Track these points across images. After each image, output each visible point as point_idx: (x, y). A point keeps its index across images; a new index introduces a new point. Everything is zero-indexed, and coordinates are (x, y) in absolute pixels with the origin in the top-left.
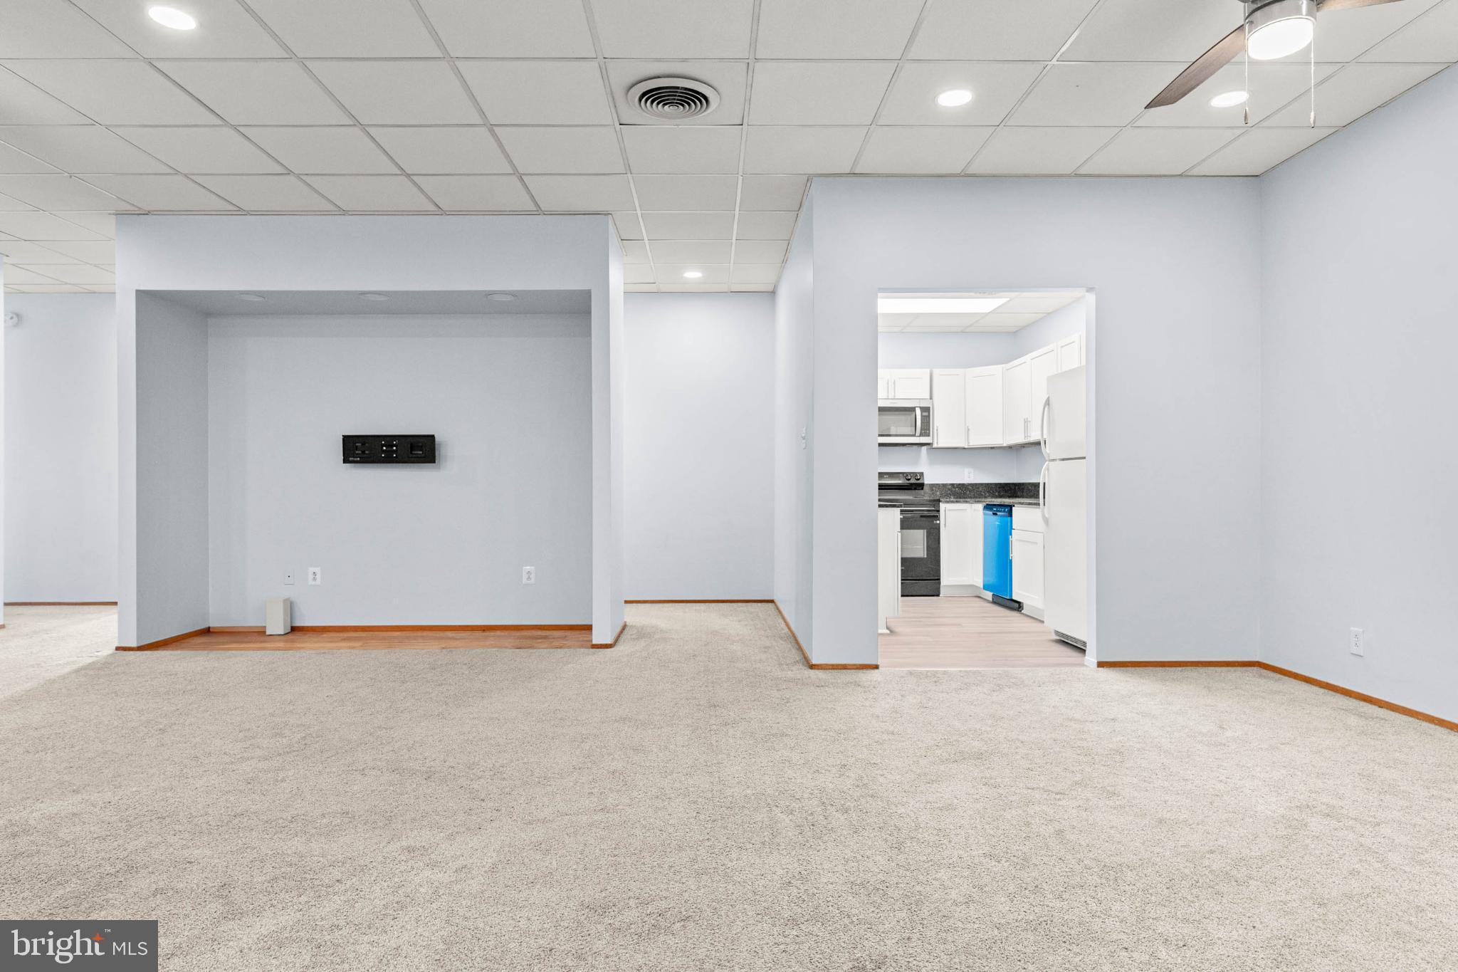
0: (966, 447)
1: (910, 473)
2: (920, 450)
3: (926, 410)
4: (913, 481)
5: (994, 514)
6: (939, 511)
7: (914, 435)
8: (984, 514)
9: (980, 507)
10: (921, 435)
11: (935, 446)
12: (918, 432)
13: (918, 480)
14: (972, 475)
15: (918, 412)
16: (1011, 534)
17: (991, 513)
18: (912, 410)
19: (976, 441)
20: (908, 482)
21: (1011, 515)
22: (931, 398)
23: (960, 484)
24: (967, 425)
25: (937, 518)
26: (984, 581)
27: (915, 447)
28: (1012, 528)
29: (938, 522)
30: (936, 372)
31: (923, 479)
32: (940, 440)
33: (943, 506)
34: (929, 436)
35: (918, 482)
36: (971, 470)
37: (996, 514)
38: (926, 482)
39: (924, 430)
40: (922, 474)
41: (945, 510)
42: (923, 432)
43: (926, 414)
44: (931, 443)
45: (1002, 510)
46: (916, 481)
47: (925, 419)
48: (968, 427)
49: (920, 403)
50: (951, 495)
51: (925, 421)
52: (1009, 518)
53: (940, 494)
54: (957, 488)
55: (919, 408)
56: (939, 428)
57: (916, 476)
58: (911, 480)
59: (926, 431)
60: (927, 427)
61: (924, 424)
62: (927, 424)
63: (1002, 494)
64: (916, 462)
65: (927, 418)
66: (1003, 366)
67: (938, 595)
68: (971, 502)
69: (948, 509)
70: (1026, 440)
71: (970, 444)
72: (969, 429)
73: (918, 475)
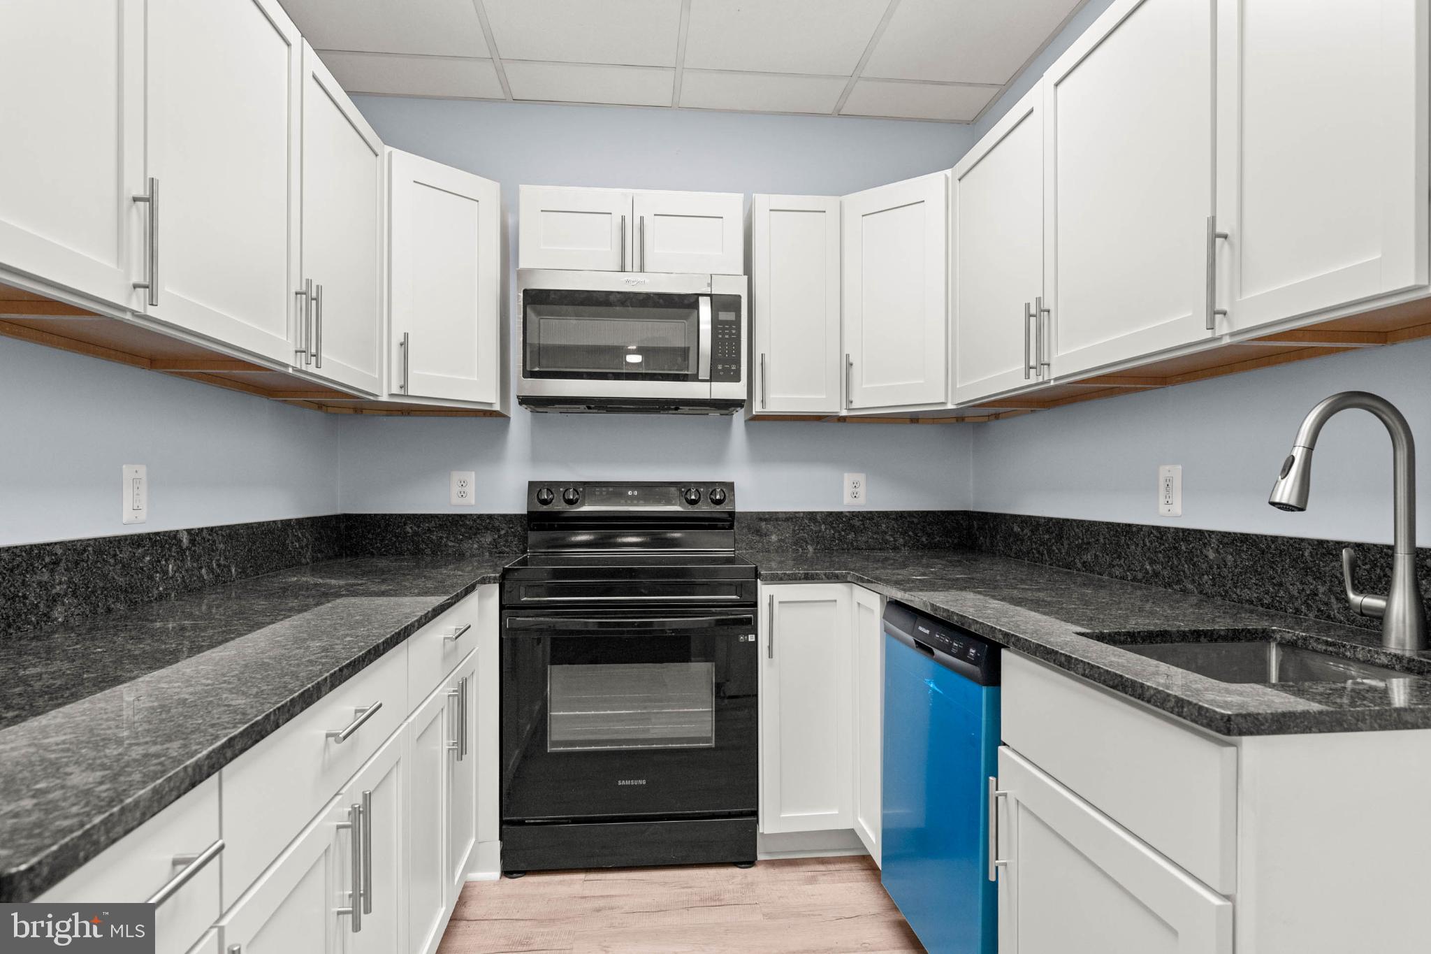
0: (844, 413)
1: (698, 484)
2: (730, 423)
3: (725, 304)
4: (705, 508)
5: (919, 647)
6: (755, 605)
7: (695, 378)
8: (887, 630)
9: (874, 604)
10: (714, 377)
11: (757, 408)
12: (704, 372)
13: (719, 502)
14: (862, 490)
15: (705, 311)
16: (993, 770)
17: (911, 639)
18: (687, 303)
20: (690, 508)
21: (992, 677)
22: (748, 270)
23: (831, 513)
24: (846, 352)
25: (750, 625)
26: (885, 818)
27: (714, 415)
28: (996, 740)
29: (751, 638)
30: (763, 202)
31: (732, 502)
32: (772, 394)
33: (765, 591)
34: (739, 380)
35: (718, 508)
36: (861, 478)
37: (930, 652)
38: (737, 510)
39: (724, 362)
40: (731, 486)
41: (771, 605)
42: (720, 367)
43: (730, 316)
44: (744, 401)
45: (951, 646)
46: (712, 505)
47: (727, 334)
48: (848, 356)
49: (710, 285)
50: (807, 543)
51: (727, 336)
52: (984, 690)
53: (780, 540)
54: (824, 523)
55: (709, 298)
56: (767, 359)
57: (711, 494)
58: (700, 503)
59: (725, 367)
60: (730, 354)
61: (723, 345)
62: (730, 345)
63: (938, 539)
64: (718, 456)
65: (730, 329)
66: (949, 172)
67: (749, 861)
68: (849, 579)
69: (780, 602)
70: (1033, 380)
71: (854, 406)
72: (851, 365)
73: (718, 490)
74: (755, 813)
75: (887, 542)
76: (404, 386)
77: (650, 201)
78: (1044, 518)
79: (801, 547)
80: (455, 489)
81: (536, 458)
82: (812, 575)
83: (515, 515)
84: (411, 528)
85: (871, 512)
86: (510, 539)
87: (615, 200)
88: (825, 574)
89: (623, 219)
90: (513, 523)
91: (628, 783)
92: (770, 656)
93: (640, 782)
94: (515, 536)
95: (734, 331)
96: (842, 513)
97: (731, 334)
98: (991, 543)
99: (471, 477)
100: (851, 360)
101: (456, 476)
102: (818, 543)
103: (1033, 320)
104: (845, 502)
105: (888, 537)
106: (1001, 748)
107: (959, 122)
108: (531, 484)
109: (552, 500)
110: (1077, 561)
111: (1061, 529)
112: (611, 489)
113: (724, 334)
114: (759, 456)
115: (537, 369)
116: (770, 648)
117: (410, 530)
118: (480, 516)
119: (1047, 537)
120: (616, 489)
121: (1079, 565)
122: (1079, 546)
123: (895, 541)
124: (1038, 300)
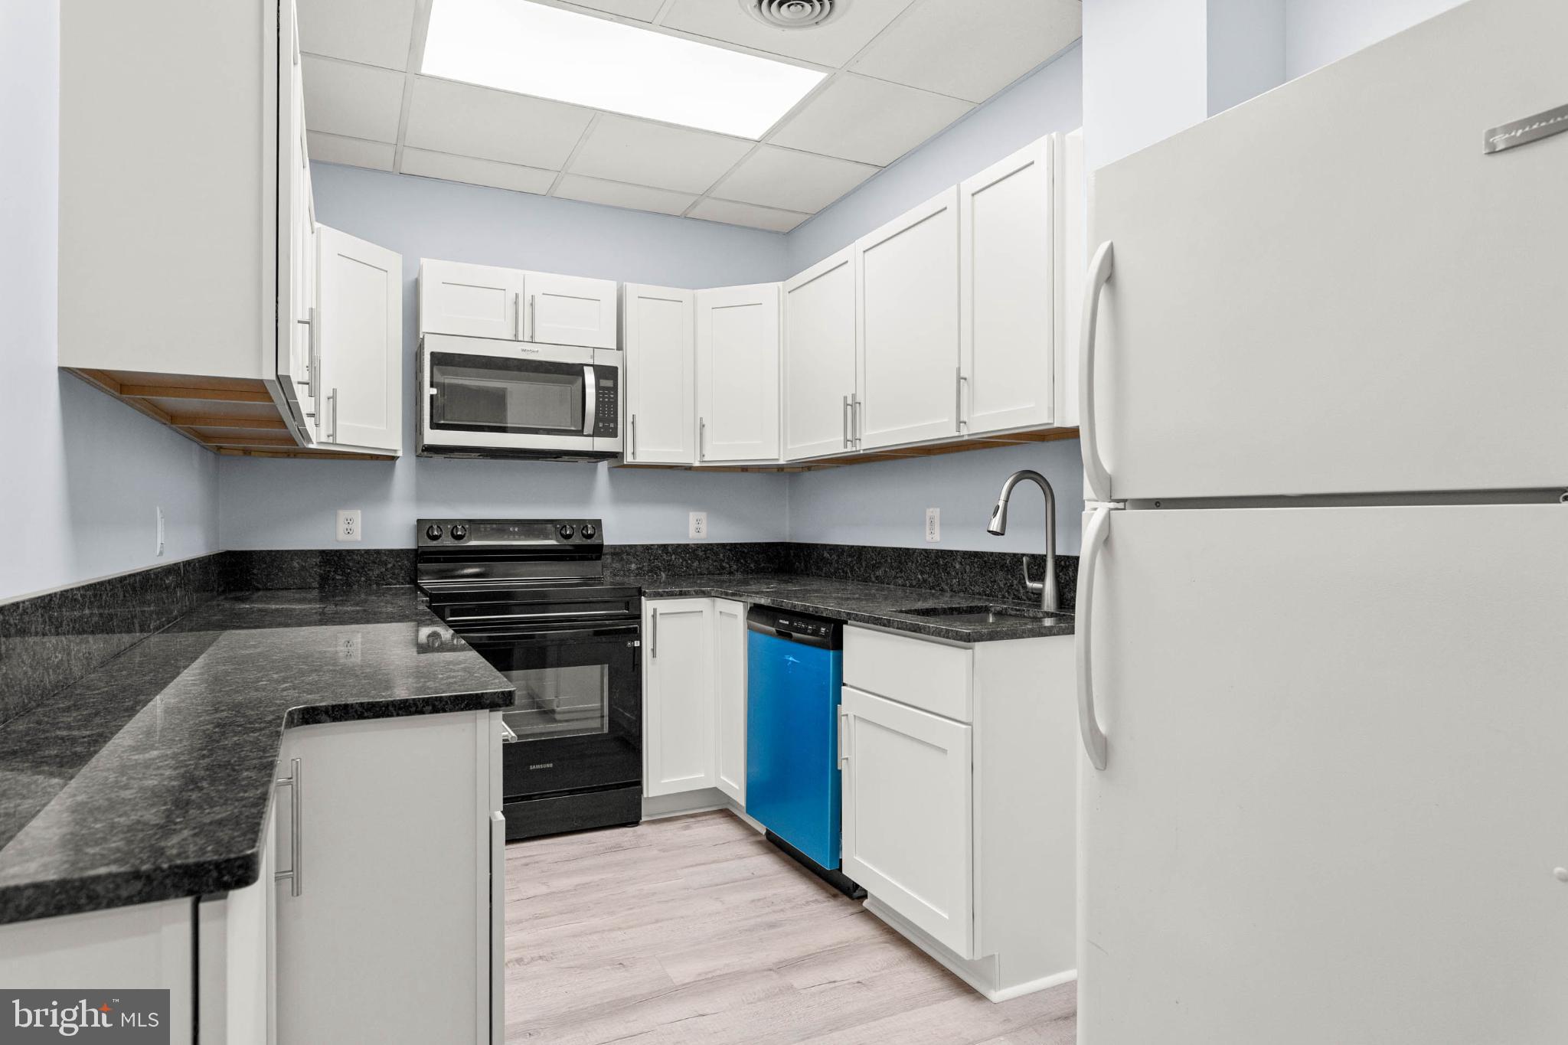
0: (697, 464)
1: (571, 521)
2: (595, 469)
3: (607, 374)
4: (577, 540)
5: (780, 634)
6: (639, 617)
7: (579, 433)
8: (750, 627)
9: (737, 610)
10: (597, 433)
11: (628, 459)
12: (589, 427)
13: (590, 536)
14: (704, 527)
15: (590, 378)
16: (838, 700)
17: (771, 629)
18: (575, 371)
19: (721, 451)
20: (565, 542)
21: (837, 644)
22: (620, 347)
23: (679, 546)
24: (700, 414)
25: (637, 634)
27: (582, 463)
28: (839, 683)
29: (637, 644)
30: (632, 290)
31: (601, 536)
32: (639, 449)
33: (648, 606)
34: (614, 435)
35: (589, 542)
36: (703, 515)
37: (789, 636)
38: (605, 543)
39: (605, 421)
40: (597, 523)
41: (654, 616)
42: (601, 425)
43: (609, 383)
44: (618, 453)
45: (807, 629)
46: (584, 539)
47: (607, 398)
48: (701, 419)
49: (593, 357)
50: (660, 570)
51: (606, 400)
52: (831, 653)
53: (637, 569)
54: (674, 553)
55: (592, 368)
56: (637, 419)
57: (583, 529)
58: (573, 537)
59: (607, 424)
60: (609, 414)
61: (604, 407)
62: (609, 408)
63: (763, 565)
64: (585, 497)
65: (609, 394)
66: (780, 284)
67: (635, 822)
68: (713, 594)
69: (661, 614)
70: (849, 450)
71: (706, 459)
72: (704, 426)
73: (589, 526)
74: (639, 783)
75: (724, 568)
76: (333, 435)
77: (538, 282)
78: (848, 546)
79: (656, 573)
80: (342, 526)
81: (420, 497)
82: (685, 592)
83: (402, 550)
84: (298, 563)
85: (711, 544)
86: (396, 571)
87: (511, 278)
88: (694, 591)
89: (517, 296)
90: (400, 557)
91: (538, 767)
92: (654, 656)
93: (548, 766)
94: (401, 569)
95: (612, 396)
96: (688, 545)
97: (609, 398)
98: (806, 566)
99: (357, 515)
100: (704, 423)
101: (343, 514)
102: (669, 570)
103: (849, 407)
104: (690, 536)
105: (724, 564)
106: (843, 687)
107: (777, 233)
108: (419, 521)
109: (440, 536)
110: (872, 576)
111: (861, 554)
112: (494, 526)
113: (604, 398)
114: (620, 498)
115: (442, 422)
116: (654, 650)
117: (297, 565)
118: (367, 552)
119: (850, 560)
120: (500, 526)
121: (873, 579)
122: (874, 565)
123: (730, 567)
124: (854, 396)
